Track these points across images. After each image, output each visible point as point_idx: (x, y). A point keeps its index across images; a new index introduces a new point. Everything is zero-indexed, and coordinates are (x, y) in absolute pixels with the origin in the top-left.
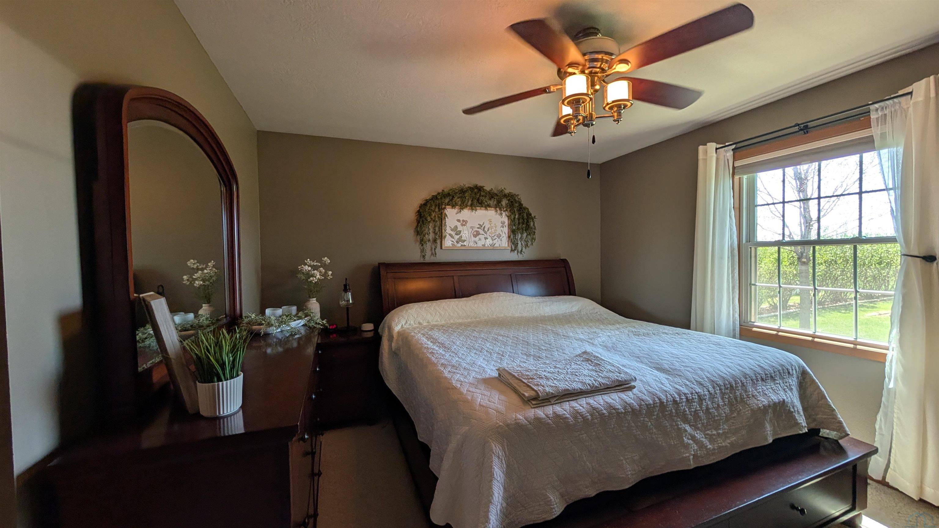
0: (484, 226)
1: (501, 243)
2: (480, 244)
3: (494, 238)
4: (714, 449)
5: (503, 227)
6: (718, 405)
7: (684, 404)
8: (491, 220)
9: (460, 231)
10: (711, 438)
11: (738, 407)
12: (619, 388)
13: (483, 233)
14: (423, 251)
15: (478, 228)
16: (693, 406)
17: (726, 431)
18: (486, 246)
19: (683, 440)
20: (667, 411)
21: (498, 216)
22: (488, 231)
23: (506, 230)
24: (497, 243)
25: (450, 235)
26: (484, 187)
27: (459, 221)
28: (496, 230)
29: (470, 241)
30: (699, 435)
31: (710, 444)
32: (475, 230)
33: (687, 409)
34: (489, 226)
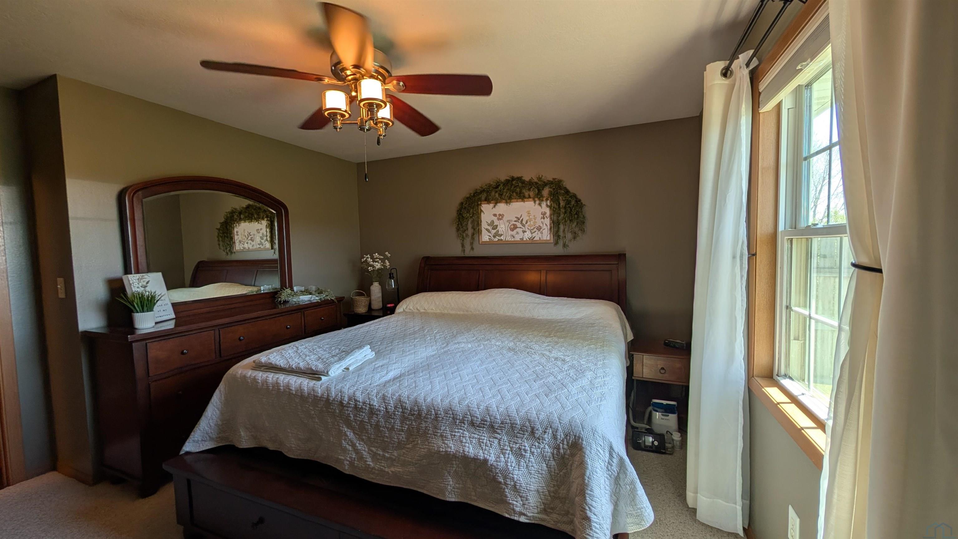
0: (521, 219)
1: (542, 236)
2: (518, 238)
3: (534, 231)
4: (373, 468)
5: (544, 218)
6: (393, 427)
7: (350, 409)
8: (530, 211)
9: (497, 226)
10: (374, 456)
11: (417, 440)
12: (311, 376)
13: (521, 226)
14: (463, 246)
15: (515, 221)
16: (360, 415)
17: (394, 457)
18: (525, 239)
19: (342, 442)
20: (331, 409)
21: (537, 206)
22: (527, 223)
23: (547, 221)
24: (537, 236)
25: (487, 230)
26: (522, 177)
27: (495, 215)
28: (535, 222)
29: (507, 235)
30: (360, 446)
31: (373, 461)
32: (512, 223)
33: (352, 416)
34: (528, 218)
